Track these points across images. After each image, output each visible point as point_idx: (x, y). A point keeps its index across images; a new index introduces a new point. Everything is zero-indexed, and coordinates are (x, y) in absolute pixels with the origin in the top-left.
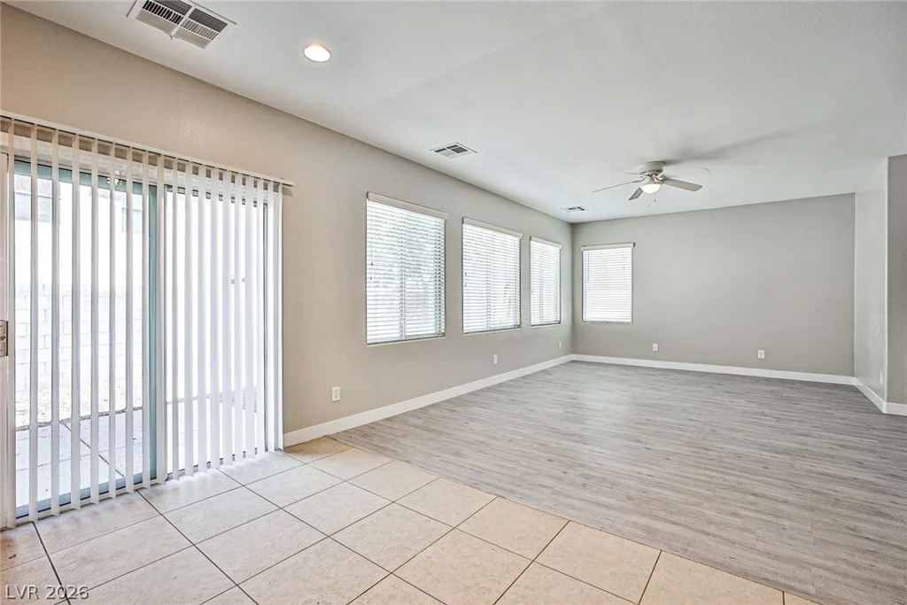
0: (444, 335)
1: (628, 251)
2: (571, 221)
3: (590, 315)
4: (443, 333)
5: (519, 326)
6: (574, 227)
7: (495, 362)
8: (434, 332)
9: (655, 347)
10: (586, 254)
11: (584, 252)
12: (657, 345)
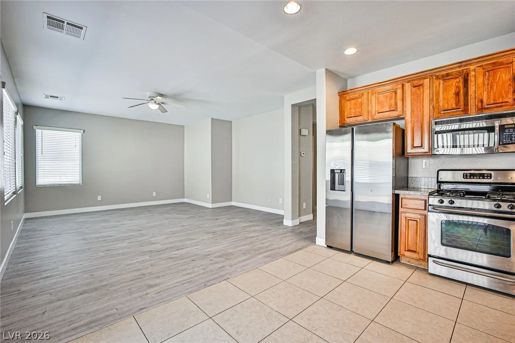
1: (77, 135)
3: (43, 179)
5: (15, 193)
9: (99, 198)
10: (39, 132)
11: (37, 130)
12: (100, 196)
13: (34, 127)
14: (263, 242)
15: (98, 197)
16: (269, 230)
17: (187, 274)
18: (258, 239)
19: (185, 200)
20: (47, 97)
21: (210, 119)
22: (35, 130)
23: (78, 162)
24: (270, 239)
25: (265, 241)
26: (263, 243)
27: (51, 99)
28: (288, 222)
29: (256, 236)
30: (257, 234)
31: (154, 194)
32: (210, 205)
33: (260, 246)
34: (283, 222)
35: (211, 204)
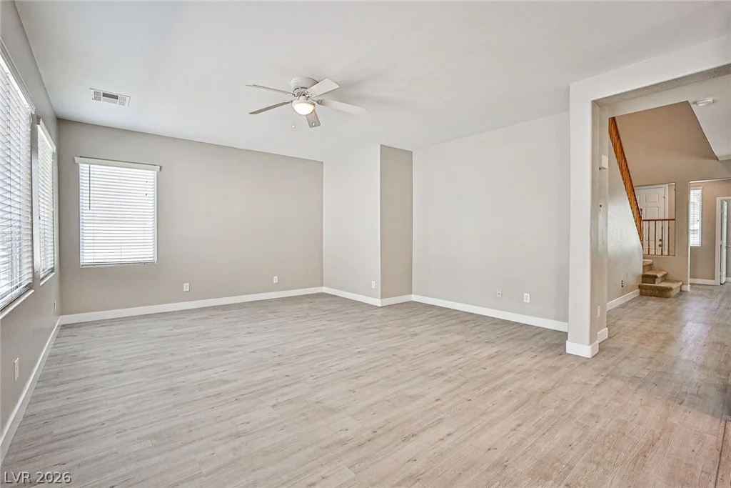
1: (148, 175)
2: (62, 117)
3: (90, 255)
6: (62, 122)
9: (186, 287)
10: (84, 168)
11: (81, 165)
12: (188, 284)
13: (77, 159)
15: (185, 284)
19: (325, 290)
20: (97, 96)
21: (379, 146)
22: (78, 165)
23: (151, 225)
27: (105, 104)
31: (275, 280)
32: (377, 302)
35: (380, 300)
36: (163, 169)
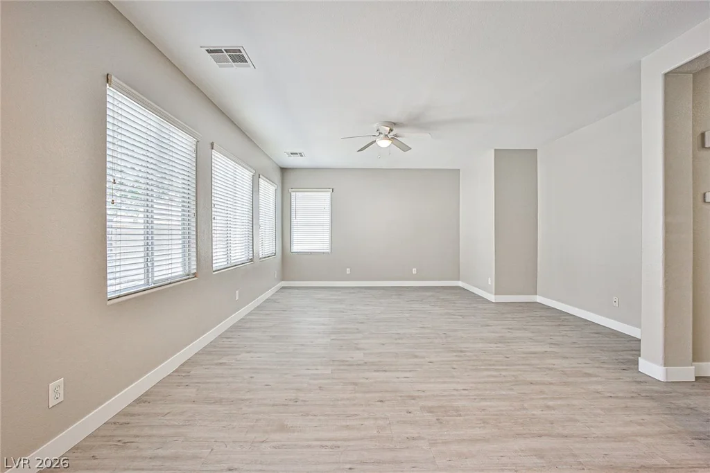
0: (195, 275)
1: (326, 196)
2: (282, 167)
3: (297, 247)
4: (194, 274)
5: (252, 260)
6: (284, 170)
7: (237, 299)
8: (181, 273)
9: (348, 271)
10: (293, 195)
11: (292, 193)
13: (290, 190)
14: (551, 403)
15: (347, 269)
16: (589, 375)
17: (347, 427)
18: (542, 392)
19: (460, 284)
21: (493, 151)
23: (327, 227)
24: (575, 402)
25: (559, 402)
26: (548, 407)
28: (652, 367)
29: (543, 384)
30: (548, 379)
31: (414, 271)
32: (492, 298)
33: (537, 412)
34: (637, 363)
35: (494, 296)
36: (334, 190)
